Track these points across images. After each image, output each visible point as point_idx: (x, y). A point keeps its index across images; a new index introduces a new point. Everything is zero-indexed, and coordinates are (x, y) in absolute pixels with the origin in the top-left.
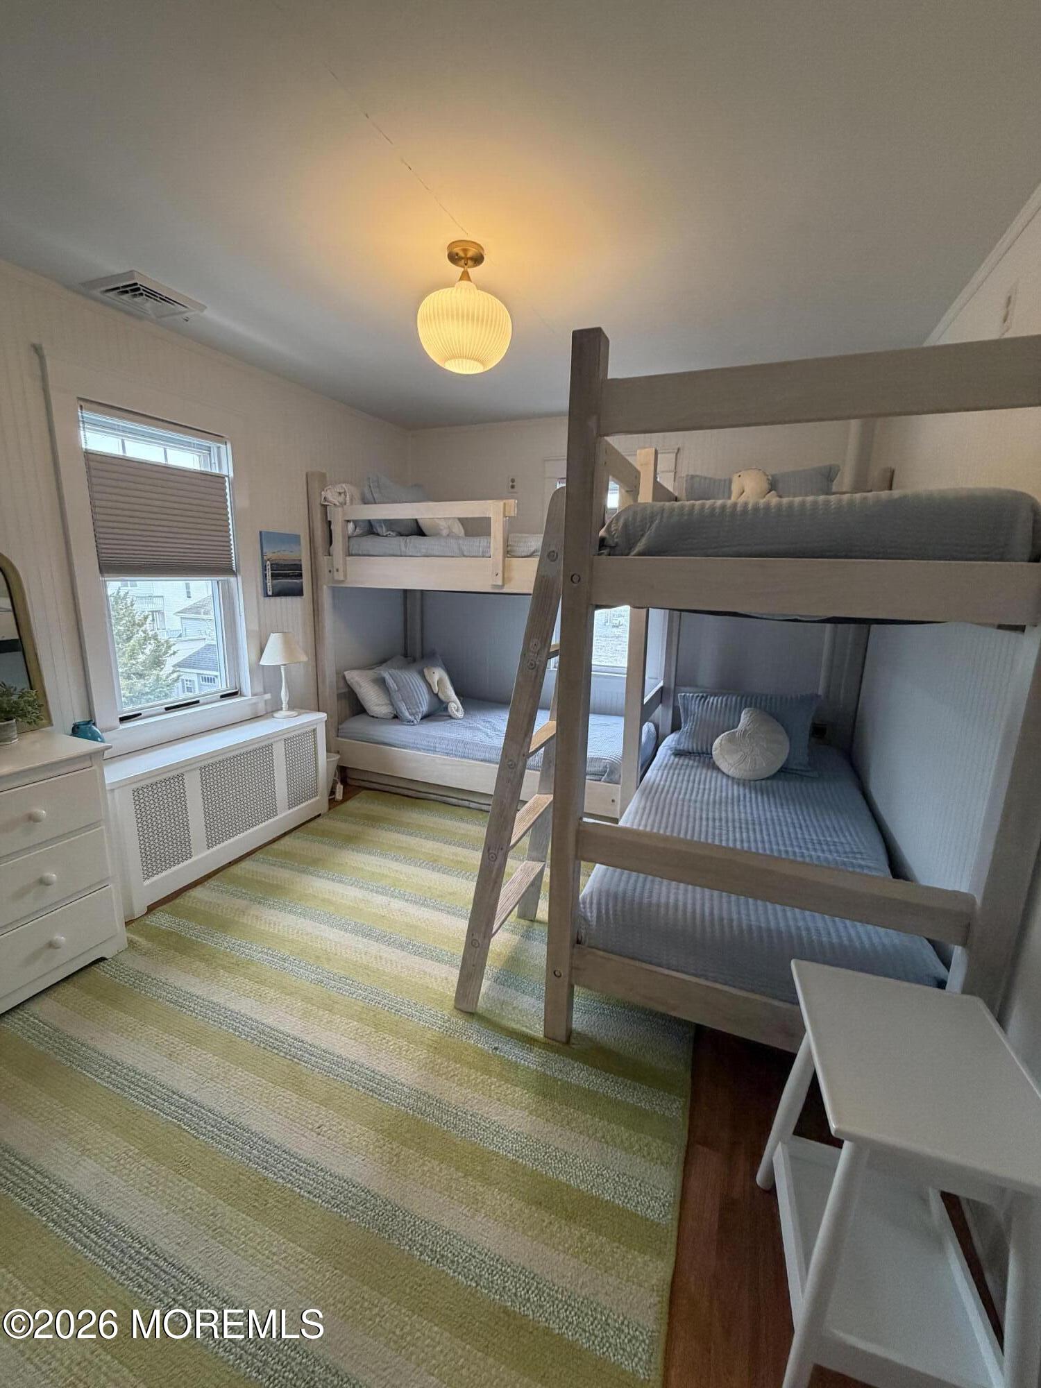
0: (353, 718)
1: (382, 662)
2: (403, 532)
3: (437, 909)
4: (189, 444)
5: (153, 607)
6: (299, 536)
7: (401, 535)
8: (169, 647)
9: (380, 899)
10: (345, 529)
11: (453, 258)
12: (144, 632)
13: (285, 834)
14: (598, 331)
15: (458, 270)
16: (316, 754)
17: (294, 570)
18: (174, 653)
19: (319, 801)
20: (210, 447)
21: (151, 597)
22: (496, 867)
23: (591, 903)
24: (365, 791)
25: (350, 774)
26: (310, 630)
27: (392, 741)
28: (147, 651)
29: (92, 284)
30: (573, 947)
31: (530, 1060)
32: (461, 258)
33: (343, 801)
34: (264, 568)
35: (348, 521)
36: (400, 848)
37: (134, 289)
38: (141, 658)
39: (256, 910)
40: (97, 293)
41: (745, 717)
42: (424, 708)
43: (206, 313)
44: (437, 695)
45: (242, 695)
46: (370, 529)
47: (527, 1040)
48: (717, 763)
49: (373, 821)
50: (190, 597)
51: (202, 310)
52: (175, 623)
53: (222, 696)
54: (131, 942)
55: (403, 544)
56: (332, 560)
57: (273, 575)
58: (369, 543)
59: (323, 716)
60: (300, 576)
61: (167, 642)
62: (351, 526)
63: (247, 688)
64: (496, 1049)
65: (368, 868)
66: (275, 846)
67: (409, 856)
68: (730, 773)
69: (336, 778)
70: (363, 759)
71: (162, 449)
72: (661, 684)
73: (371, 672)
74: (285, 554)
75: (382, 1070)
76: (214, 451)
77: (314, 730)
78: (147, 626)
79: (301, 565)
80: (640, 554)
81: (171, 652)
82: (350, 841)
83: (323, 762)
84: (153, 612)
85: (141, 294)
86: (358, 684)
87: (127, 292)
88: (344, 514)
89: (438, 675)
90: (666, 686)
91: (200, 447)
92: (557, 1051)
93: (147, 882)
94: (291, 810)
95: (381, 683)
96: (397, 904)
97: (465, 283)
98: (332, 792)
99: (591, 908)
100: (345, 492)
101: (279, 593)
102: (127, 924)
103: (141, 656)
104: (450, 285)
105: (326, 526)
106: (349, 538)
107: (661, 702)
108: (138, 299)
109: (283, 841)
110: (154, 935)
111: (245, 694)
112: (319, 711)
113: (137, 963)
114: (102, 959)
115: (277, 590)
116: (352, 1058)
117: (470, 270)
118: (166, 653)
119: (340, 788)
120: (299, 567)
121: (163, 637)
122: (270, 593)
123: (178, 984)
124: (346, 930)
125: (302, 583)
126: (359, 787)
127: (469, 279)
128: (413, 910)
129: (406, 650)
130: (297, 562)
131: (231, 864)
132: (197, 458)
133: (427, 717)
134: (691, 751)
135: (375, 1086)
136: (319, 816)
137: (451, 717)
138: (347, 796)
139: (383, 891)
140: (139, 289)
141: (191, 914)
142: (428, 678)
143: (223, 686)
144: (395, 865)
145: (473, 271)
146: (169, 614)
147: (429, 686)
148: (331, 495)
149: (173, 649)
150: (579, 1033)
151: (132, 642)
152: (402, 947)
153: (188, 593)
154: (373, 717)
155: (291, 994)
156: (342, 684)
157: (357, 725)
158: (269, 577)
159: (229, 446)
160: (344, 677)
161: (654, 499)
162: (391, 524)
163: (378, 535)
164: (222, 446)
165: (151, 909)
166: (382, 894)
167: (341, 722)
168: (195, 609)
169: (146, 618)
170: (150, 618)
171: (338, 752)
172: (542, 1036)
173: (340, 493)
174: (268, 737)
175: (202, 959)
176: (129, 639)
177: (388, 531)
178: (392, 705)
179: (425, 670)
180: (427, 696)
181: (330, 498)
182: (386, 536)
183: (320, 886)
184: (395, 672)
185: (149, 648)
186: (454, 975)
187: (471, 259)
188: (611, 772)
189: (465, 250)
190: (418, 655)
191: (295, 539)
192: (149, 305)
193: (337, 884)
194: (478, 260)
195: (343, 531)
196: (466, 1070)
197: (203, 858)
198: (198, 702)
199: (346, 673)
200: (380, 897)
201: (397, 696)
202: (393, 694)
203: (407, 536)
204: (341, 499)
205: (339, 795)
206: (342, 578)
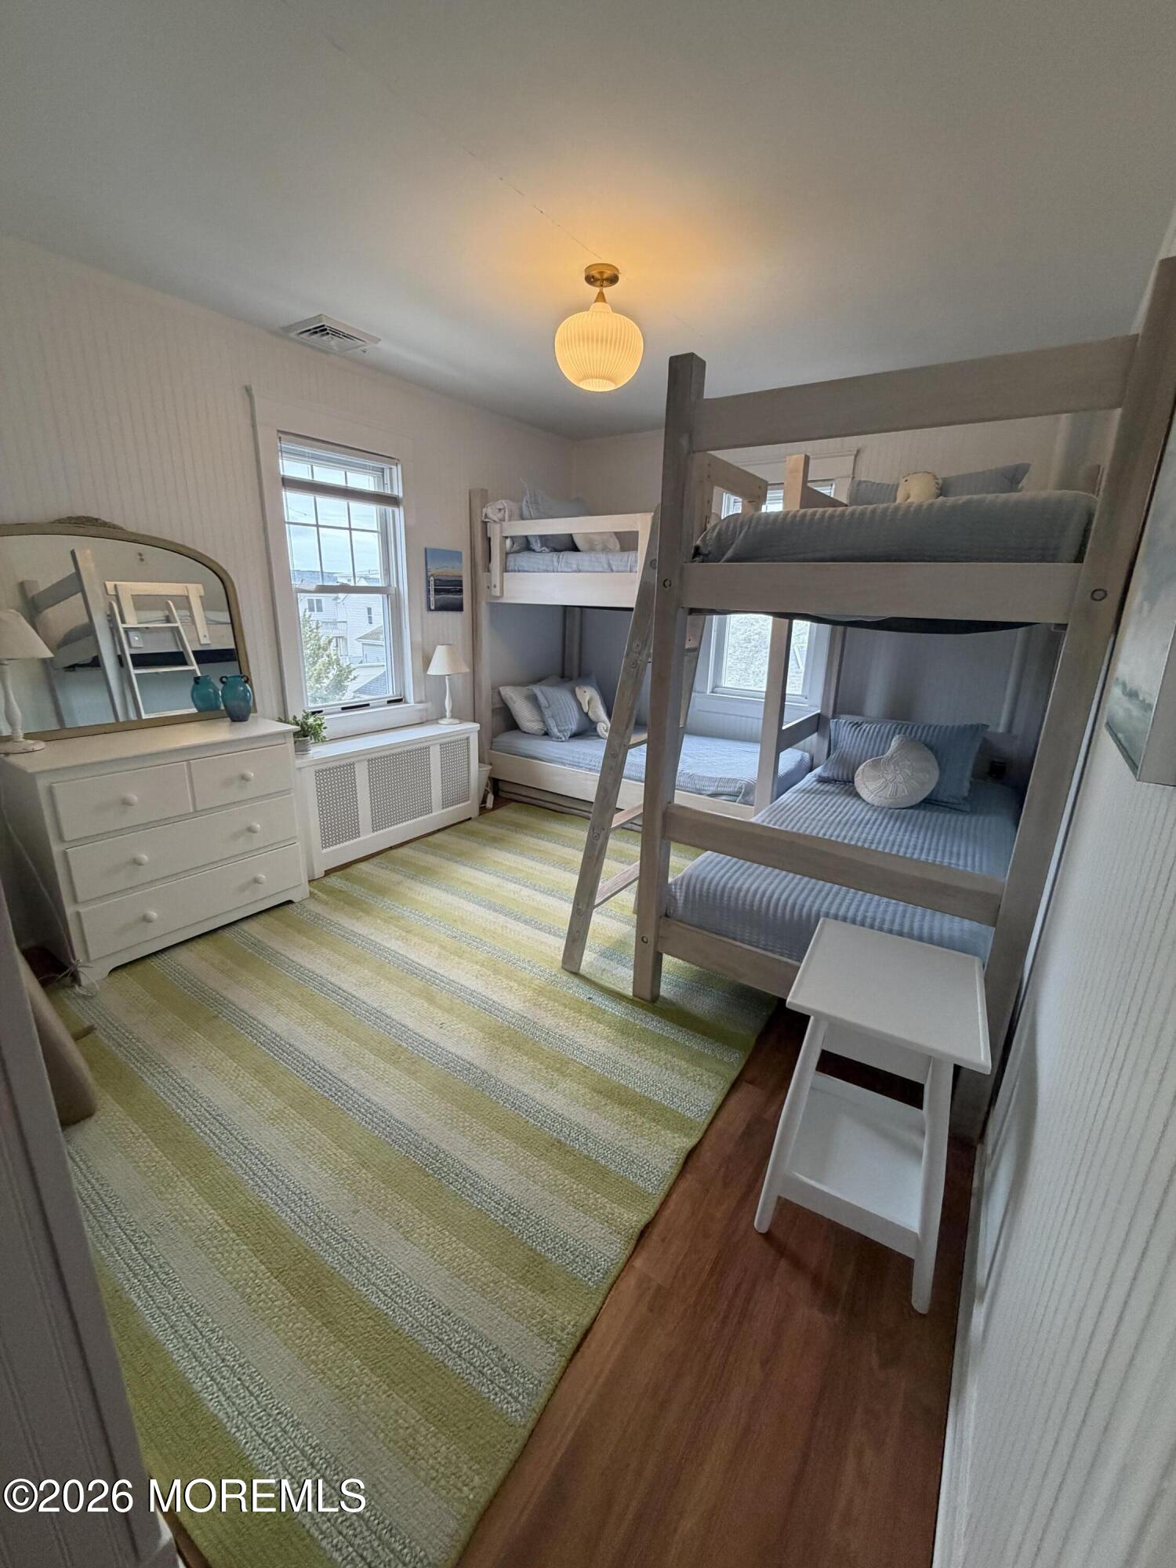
0: (506, 734)
1: (538, 681)
2: (558, 547)
3: (562, 899)
4: (365, 467)
5: (336, 633)
6: (460, 553)
7: (555, 550)
8: (350, 672)
9: (512, 886)
10: (503, 544)
11: (590, 279)
12: (328, 656)
13: (439, 831)
14: (691, 357)
15: (594, 290)
16: (469, 764)
17: (455, 586)
18: (355, 678)
19: (470, 806)
20: (383, 469)
21: (335, 623)
22: (599, 845)
23: (681, 885)
24: (513, 803)
25: (501, 785)
26: (469, 643)
27: (538, 755)
28: (330, 676)
29: (287, 329)
30: (661, 917)
31: (616, 1010)
32: (596, 280)
33: (494, 809)
34: (428, 582)
35: (507, 537)
36: (536, 850)
37: (322, 330)
38: (326, 682)
39: (408, 883)
40: (293, 335)
41: (895, 743)
42: (574, 727)
43: (380, 345)
44: (587, 714)
45: (406, 702)
46: (526, 545)
47: (616, 996)
48: (859, 790)
49: (518, 827)
50: (371, 623)
51: (377, 343)
52: (356, 649)
53: (389, 702)
54: (311, 893)
55: (555, 559)
56: (490, 576)
57: (436, 590)
58: (524, 560)
59: (477, 726)
60: (461, 591)
61: (348, 666)
62: (508, 542)
63: (410, 696)
64: (590, 998)
65: (506, 863)
66: (430, 839)
67: (544, 857)
68: (869, 800)
69: (488, 789)
70: (511, 772)
71: (343, 473)
72: (819, 711)
73: (524, 689)
74: (447, 570)
75: (495, 998)
76: (387, 472)
77: (468, 739)
78: (332, 649)
79: (461, 581)
80: (729, 560)
81: (351, 677)
82: (495, 841)
83: (475, 774)
84: (337, 637)
85: (328, 334)
86: (511, 698)
87: (316, 332)
88: (501, 532)
89: (588, 695)
90: (824, 713)
91: (374, 469)
92: (642, 1007)
93: (325, 851)
94: (445, 810)
95: (533, 700)
96: (526, 892)
97: (600, 304)
98: (484, 801)
99: (681, 889)
100: (504, 509)
101: (442, 607)
102: (309, 881)
103: (325, 680)
104: (585, 308)
105: (486, 543)
106: (507, 554)
107: (817, 730)
108: (325, 338)
109: (437, 836)
110: (331, 892)
111: (409, 701)
112: (475, 722)
113: (315, 908)
114: (290, 902)
115: (439, 604)
116: (472, 988)
117: (605, 290)
118: (347, 678)
119: (490, 798)
120: (460, 583)
121: (344, 663)
122: (433, 607)
123: (346, 926)
124: (480, 905)
125: (462, 599)
126: (507, 799)
127: (604, 300)
128: (540, 897)
129: (563, 669)
130: (457, 579)
131: (391, 848)
132: (371, 479)
133: (576, 736)
134: (836, 778)
135: (489, 1007)
136: (470, 819)
137: (599, 736)
138: (496, 806)
139: (516, 881)
140: (326, 330)
141: (360, 881)
142: (579, 697)
143: (391, 694)
144: (530, 863)
145: (608, 291)
146: (351, 639)
147: (579, 705)
148: (491, 511)
149: (354, 674)
150: (665, 999)
151: (317, 666)
152: (526, 922)
153: (370, 618)
154: (525, 732)
155: (431, 942)
156: (497, 697)
157: (507, 739)
158: (432, 592)
159: (399, 467)
160: (499, 693)
161: (802, 507)
162: (545, 540)
163: (534, 551)
164: (394, 467)
165: (328, 873)
166: (515, 883)
167: (495, 735)
168: (374, 635)
169: (330, 642)
170: (334, 643)
171: (491, 764)
172: (631, 994)
173: (500, 510)
174: (426, 739)
175: (363, 910)
176: (315, 663)
177: (542, 546)
178: (544, 722)
179: (577, 689)
180: (576, 713)
181: (490, 515)
182: (541, 552)
183: (465, 873)
184: (545, 688)
185: (333, 672)
186: (561, 943)
187: (607, 279)
188: (747, 794)
189: (601, 273)
190: (575, 673)
191: (458, 555)
192: (333, 342)
193: (477, 872)
194: (613, 280)
195: (501, 549)
196: (561, 1008)
197: (369, 839)
198: (368, 705)
199: (501, 688)
200: (514, 885)
201: (547, 713)
202: (544, 710)
203: (561, 551)
204: (500, 515)
205: (490, 803)
206: (498, 594)
